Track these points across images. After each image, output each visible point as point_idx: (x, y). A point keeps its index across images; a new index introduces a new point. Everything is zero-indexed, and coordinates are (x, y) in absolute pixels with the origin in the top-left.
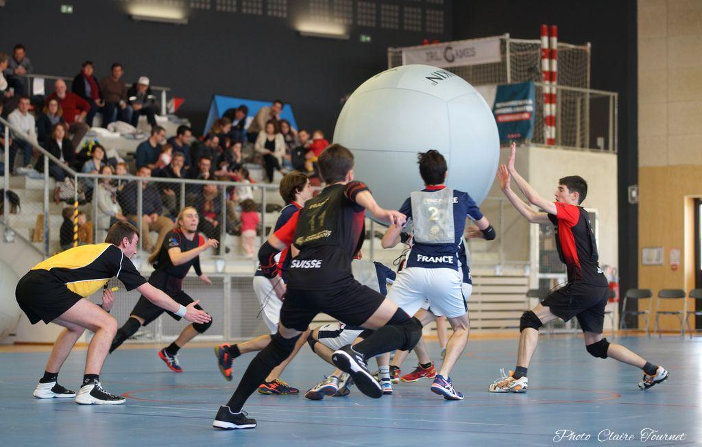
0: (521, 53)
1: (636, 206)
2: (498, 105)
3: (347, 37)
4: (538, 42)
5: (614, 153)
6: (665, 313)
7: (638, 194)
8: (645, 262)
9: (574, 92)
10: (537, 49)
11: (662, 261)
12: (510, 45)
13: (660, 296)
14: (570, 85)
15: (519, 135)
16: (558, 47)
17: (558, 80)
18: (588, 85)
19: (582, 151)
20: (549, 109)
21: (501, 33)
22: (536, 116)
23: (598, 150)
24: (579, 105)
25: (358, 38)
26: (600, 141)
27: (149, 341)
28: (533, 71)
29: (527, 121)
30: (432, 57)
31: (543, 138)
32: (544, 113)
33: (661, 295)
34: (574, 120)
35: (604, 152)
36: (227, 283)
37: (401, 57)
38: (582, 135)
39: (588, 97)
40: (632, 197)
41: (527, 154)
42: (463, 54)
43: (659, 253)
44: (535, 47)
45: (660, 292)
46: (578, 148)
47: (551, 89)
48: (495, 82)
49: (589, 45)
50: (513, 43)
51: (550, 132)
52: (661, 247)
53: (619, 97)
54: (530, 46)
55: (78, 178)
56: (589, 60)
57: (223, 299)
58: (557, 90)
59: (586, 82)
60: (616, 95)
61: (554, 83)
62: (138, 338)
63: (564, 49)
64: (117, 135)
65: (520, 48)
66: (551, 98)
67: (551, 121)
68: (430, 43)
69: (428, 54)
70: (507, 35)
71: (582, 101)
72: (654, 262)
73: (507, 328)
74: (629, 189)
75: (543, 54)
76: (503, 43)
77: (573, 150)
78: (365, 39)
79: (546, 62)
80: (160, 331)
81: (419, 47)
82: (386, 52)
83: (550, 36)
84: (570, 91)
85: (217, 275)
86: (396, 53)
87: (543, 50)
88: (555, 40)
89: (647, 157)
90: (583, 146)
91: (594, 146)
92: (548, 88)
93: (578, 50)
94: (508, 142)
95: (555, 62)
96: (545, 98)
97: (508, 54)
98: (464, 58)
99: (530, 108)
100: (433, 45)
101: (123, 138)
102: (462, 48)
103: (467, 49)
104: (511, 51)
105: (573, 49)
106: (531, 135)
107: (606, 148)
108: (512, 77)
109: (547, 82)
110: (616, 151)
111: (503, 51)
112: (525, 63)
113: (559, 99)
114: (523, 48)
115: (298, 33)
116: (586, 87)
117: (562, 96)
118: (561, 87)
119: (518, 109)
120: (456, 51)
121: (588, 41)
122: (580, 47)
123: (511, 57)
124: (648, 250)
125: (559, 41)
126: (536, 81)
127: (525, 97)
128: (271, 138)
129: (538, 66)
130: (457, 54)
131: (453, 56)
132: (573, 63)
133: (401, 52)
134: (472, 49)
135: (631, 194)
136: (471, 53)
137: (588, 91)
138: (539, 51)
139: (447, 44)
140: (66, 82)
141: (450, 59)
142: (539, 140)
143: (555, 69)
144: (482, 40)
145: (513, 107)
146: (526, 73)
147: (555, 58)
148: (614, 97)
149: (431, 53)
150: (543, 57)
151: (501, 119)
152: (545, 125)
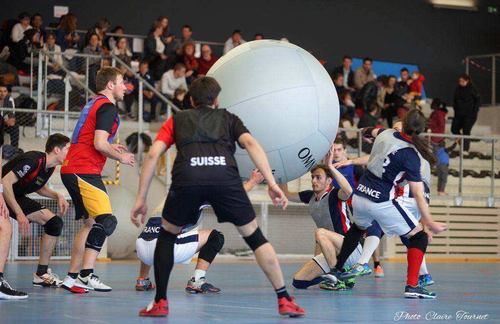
3: (476, 9)
25: (487, 10)
62: (250, 255)
78: (491, 10)
115: (432, 5)
140: (211, 46)
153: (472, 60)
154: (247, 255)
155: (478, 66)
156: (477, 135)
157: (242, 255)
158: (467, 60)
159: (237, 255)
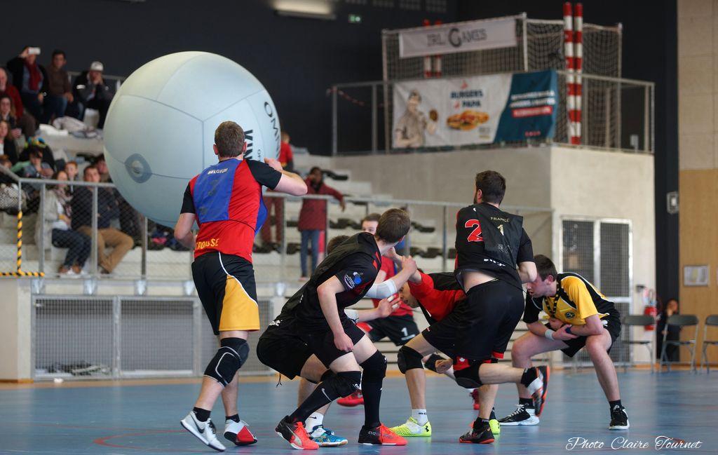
0: (540, 36)
1: (676, 216)
2: (514, 97)
3: (333, 17)
4: (560, 22)
5: (651, 154)
6: (713, 343)
7: (678, 202)
8: (687, 282)
9: (603, 81)
10: (559, 31)
11: (707, 282)
12: (528, 26)
13: (707, 323)
14: (598, 74)
15: (539, 133)
16: (584, 29)
17: (584, 67)
18: (620, 73)
19: (613, 151)
20: (574, 102)
21: (517, 13)
22: (558, 110)
23: (628, 150)
24: (608, 97)
25: (347, 19)
26: (634, 140)
27: (105, 377)
28: (555, 56)
29: (549, 116)
30: (434, 41)
31: (566, 136)
32: (568, 107)
33: (709, 322)
34: (603, 115)
35: (639, 153)
36: (197, 308)
37: (398, 41)
38: (613, 132)
39: (619, 88)
40: (671, 206)
41: (548, 155)
42: (471, 37)
43: (704, 273)
44: (557, 28)
45: (707, 319)
46: (608, 148)
47: (575, 78)
48: (510, 70)
49: (620, 26)
50: (532, 25)
51: (574, 129)
52: (706, 265)
53: (656, 87)
54: (551, 27)
55: (22, 184)
56: (620, 43)
57: (193, 326)
58: (583, 80)
59: (617, 70)
60: (652, 85)
61: (580, 71)
62: (92, 373)
63: (591, 31)
64: (64, 133)
65: (538, 30)
66: (575, 89)
67: (576, 116)
68: (432, 23)
69: (429, 37)
70: (524, 15)
71: (613, 92)
72: (698, 282)
74: (668, 196)
75: (567, 36)
76: (519, 24)
77: (601, 150)
78: (356, 19)
79: (569, 46)
80: (119, 365)
81: (419, 29)
82: (380, 35)
83: (574, 16)
84: (598, 81)
85: (185, 299)
86: (392, 35)
87: (567, 32)
88: (580, 20)
89: (689, 159)
90: (613, 146)
91: (626, 146)
92: (572, 77)
93: (607, 32)
94: (526, 142)
95: (580, 47)
96: (568, 89)
97: (525, 37)
98: (473, 42)
99: (551, 101)
100: (436, 27)
101: (71, 136)
102: (470, 30)
103: (476, 31)
104: (528, 33)
105: (602, 31)
106: (552, 132)
107: (641, 148)
108: (529, 64)
109: (571, 70)
110: (653, 151)
111: (519, 34)
112: (546, 48)
113: (586, 89)
114: (543, 30)
115: (276, 13)
116: (617, 76)
117: (589, 87)
118: (587, 76)
119: (537, 102)
120: (464, 34)
121: (618, 22)
122: (610, 29)
123: (528, 40)
124: (689, 268)
125: (585, 21)
126: (558, 68)
127: (546, 88)
129: (560, 51)
130: (465, 37)
131: (459, 39)
132: (601, 47)
133: (397, 35)
134: (483, 31)
135: (670, 202)
136: (482, 35)
137: (620, 80)
138: (562, 33)
139: (452, 25)
141: (457, 43)
142: (562, 138)
143: (580, 54)
144: (494, 20)
145: (531, 99)
146: (546, 59)
147: (581, 42)
148: (650, 88)
149: (434, 36)
150: (566, 41)
151: (517, 113)
152: (569, 121)
153: (342, 89)
154: (87, 373)
155: (348, 97)
156: (362, 196)
157: (81, 374)
158: (335, 89)
159: (75, 374)
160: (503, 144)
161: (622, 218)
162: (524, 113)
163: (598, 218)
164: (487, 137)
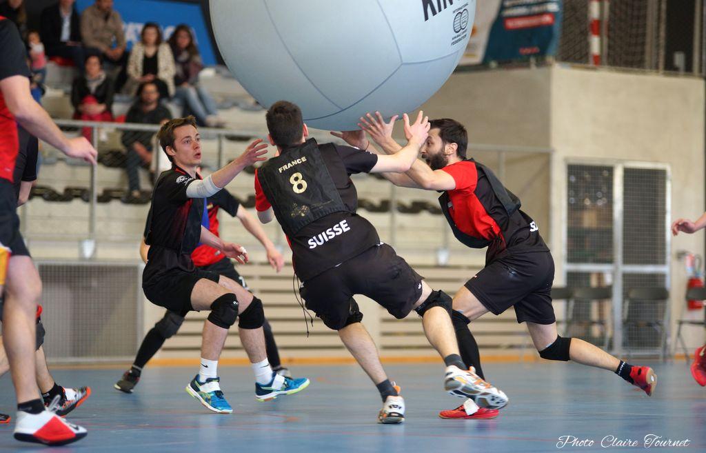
2: (507, 3)
5: (701, 77)
15: (536, 49)
22: (565, 20)
23: (673, 72)
26: (679, 59)
29: (549, 27)
31: (587, 54)
32: (590, 15)
35: (685, 75)
41: (548, 78)
46: (649, 70)
51: (595, 44)
67: (596, 27)
73: (511, 347)
77: (639, 73)
90: (655, 67)
91: (670, 68)
99: (553, 7)
106: (554, 48)
107: (689, 69)
119: (536, 9)
128: (151, 51)
142: (576, 55)
145: (528, 5)
151: (511, 24)
152: (590, 33)
160: (493, 64)
161: (656, 161)
162: (520, 23)
163: (621, 161)
164: (473, 55)
